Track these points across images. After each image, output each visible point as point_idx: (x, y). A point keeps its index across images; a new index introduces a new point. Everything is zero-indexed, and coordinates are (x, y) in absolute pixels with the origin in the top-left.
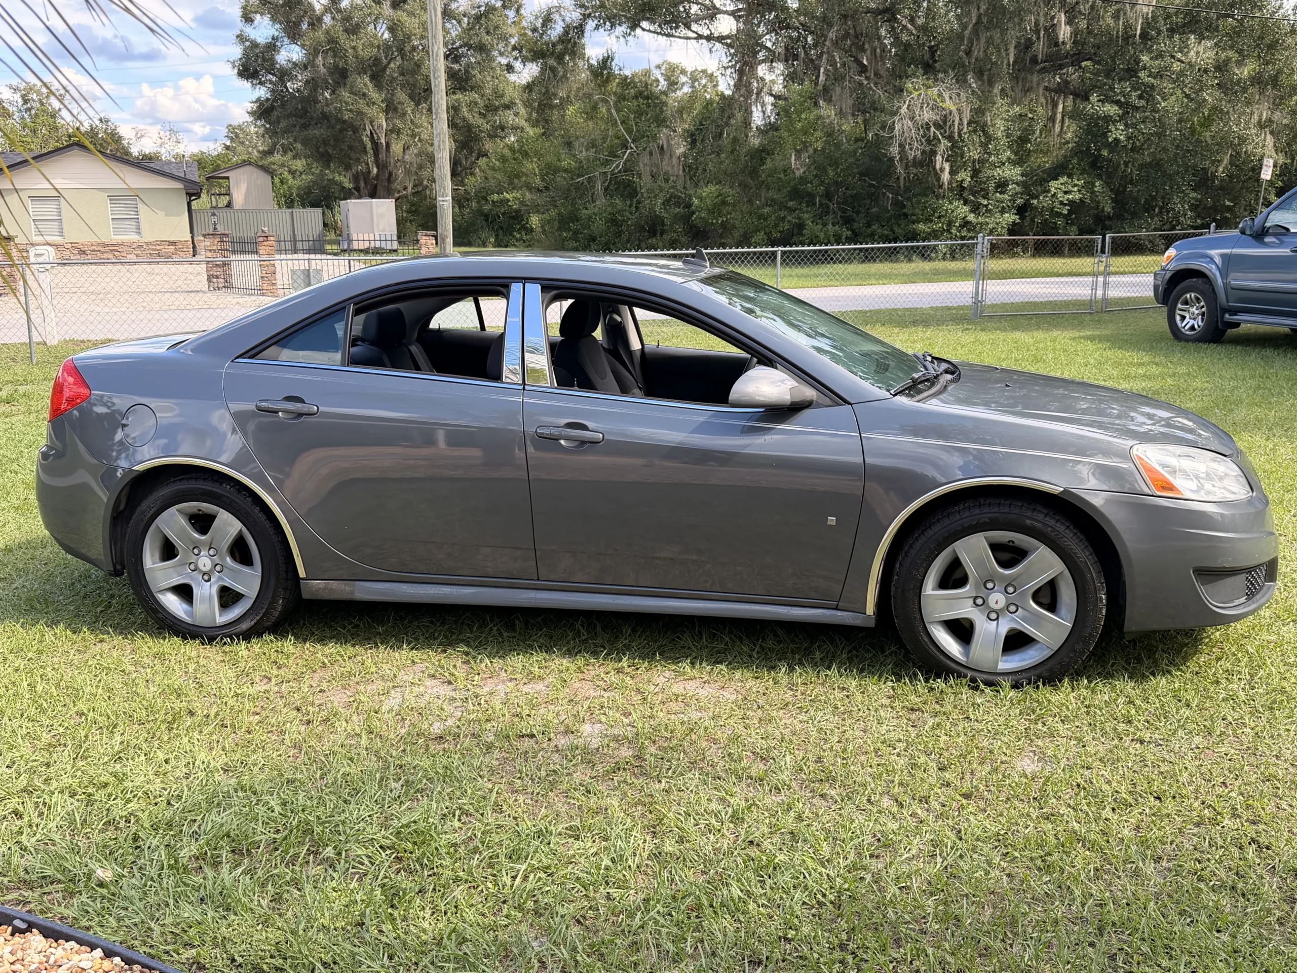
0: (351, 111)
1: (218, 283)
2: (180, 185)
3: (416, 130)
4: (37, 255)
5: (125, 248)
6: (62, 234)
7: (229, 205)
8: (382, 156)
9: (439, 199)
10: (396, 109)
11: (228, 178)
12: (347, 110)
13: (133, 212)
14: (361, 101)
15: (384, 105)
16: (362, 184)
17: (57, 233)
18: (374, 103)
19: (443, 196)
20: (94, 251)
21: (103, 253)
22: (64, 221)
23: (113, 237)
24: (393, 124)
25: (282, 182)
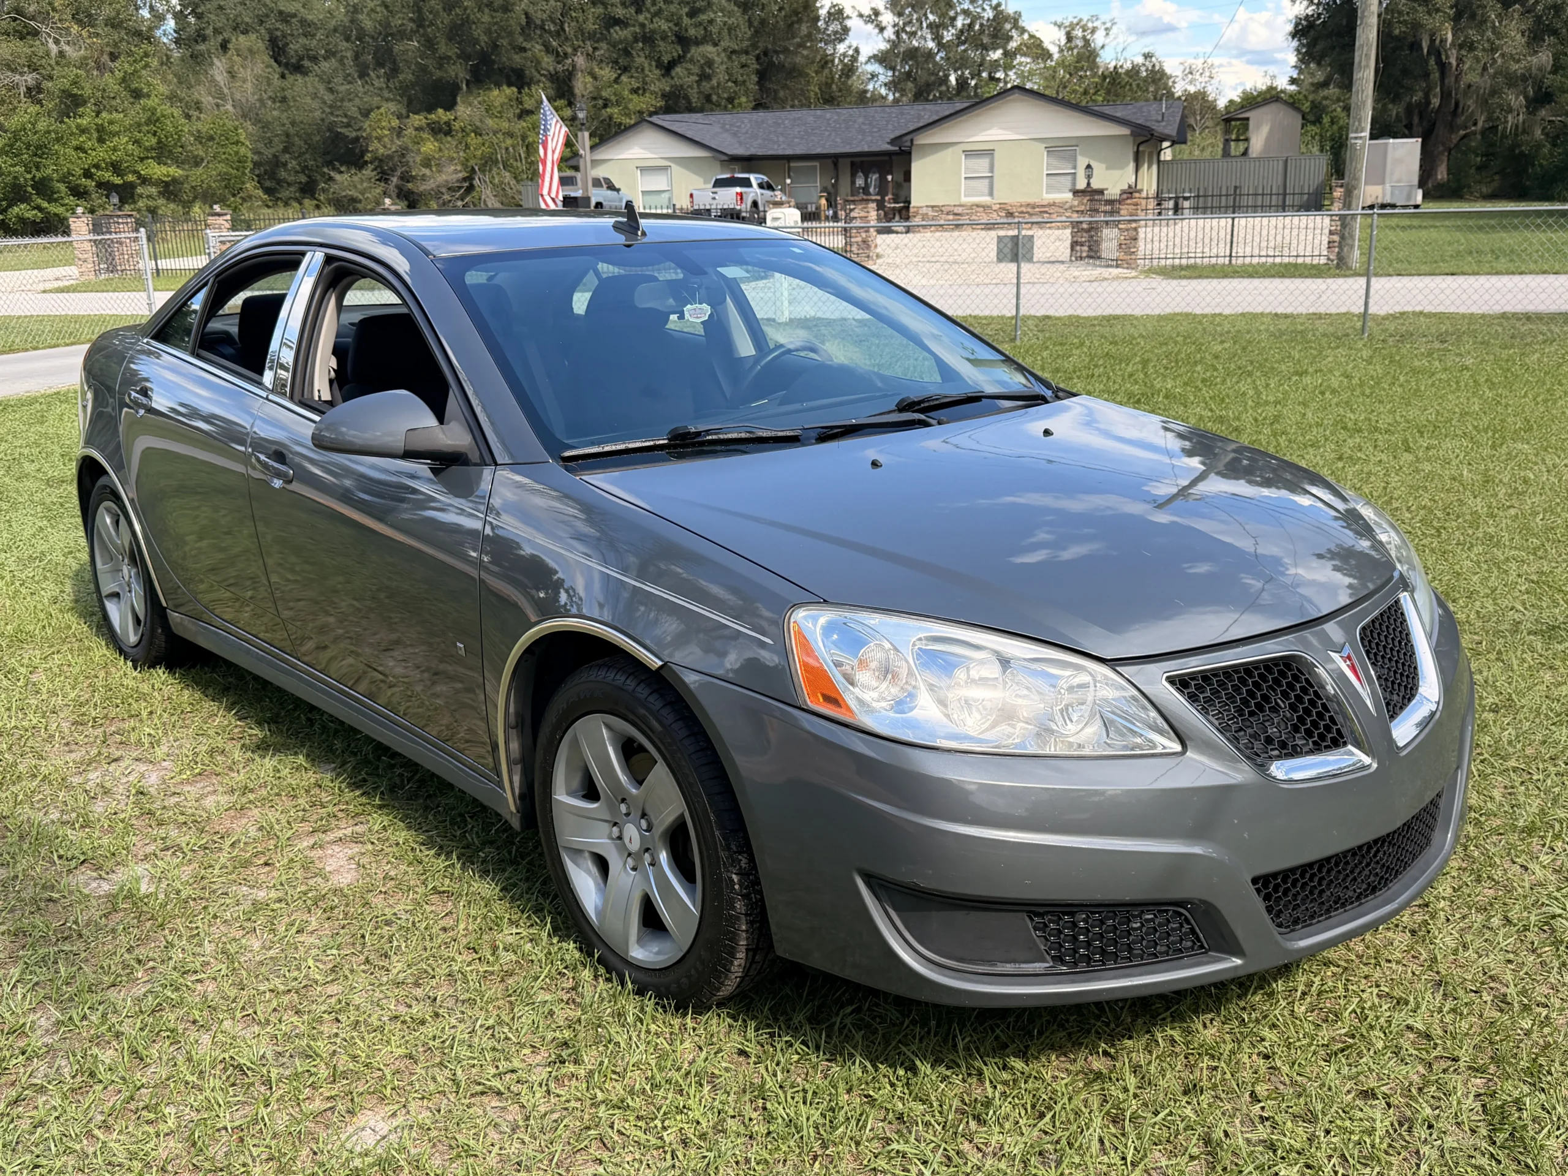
0: (1405, 22)
1: (1081, 251)
2: (1125, 131)
3: (1497, 42)
4: (775, 219)
5: (1057, 209)
6: (991, 194)
7: (1245, 153)
8: (1450, 81)
9: (1352, 135)
10: (1473, 16)
11: (1247, 119)
12: (1399, 22)
13: (1070, 166)
14: (1420, 9)
15: (1452, 12)
16: (1416, 120)
17: (986, 191)
18: (1438, 10)
19: (1356, 132)
20: (1022, 212)
21: (1031, 215)
22: (995, 179)
23: (1045, 196)
24: (1466, 37)
25: (1332, 122)
